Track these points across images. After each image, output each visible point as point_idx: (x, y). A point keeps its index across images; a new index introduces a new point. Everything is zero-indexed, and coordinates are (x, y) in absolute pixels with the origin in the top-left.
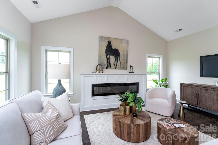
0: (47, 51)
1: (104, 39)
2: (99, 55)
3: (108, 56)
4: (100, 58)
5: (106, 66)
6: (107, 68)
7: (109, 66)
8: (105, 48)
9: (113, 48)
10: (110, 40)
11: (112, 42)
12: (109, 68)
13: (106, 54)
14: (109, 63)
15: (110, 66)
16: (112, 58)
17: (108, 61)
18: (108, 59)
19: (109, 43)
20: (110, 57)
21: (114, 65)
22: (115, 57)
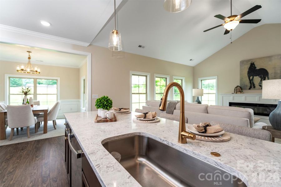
0: (201, 81)
1: (245, 63)
2: (240, 77)
3: (251, 78)
4: (241, 80)
5: (249, 88)
6: (250, 89)
7: (253, 87)
8: (247, 70)
9: (258, 68)
10: (253, 61)
11: (255, 63)
12: (253, 89)
13: (248, 76)
14: (252, 84)
15: (254, 87)
16: (257, 79)
17: (252, 82)
18: (251, 80)
19: (252, 64)
20: (253, 78)
21: (260, 86)
22: (261, 77)
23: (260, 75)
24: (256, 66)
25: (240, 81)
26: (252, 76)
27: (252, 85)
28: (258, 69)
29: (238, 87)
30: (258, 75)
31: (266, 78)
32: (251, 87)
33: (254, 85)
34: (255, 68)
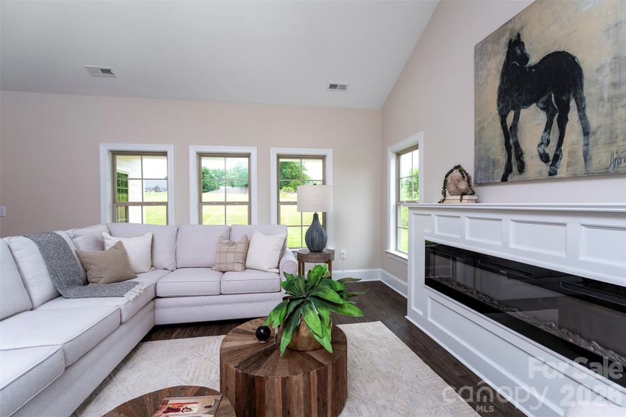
0: (398, 155)
3: (510, 117)
5: (502, 171)
6: (504, 179)
7: (515, 168)
10: (518, 27)
11: (524, 36)
13: (500, 112)
14: (513, 150)
15: (522, 168)
16: (532, 121)
17: (512, 141)
18: (510, 134)
19: (515, 46)
20: (516, 117)
21: (544, 157)
22: (547, 108)
23: (544, 98)
24: (528, 49)
25: (475, 144)
26: (513, 108)
27: (513, 159)
28: (535, 66)
29: (456, 174)
30: (536, 101)
31: (573, 104)
32: (508, 170)
33: (520, 156)
34: (525, 58)
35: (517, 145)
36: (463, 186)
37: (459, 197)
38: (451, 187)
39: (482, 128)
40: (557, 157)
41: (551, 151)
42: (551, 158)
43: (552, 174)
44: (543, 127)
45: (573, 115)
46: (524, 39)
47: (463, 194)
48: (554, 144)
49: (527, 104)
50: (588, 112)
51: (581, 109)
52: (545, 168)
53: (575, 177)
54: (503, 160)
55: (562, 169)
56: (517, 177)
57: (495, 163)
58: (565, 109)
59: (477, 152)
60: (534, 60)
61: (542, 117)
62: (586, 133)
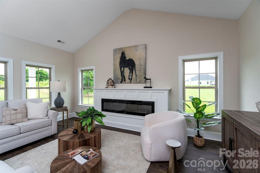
0: (82, 71)
1: (117, 51)
2: (114, 68)
6: (121, 82)
10: (124, 50)
13: (120, 67)
15: (125, 80)
16: (127, 71)
17: (123, 74)
18: (122, 72)
19: (123, 54)
20: (124, 69)
21: (129, 79)
22: (129, 69)
23: (129, 67)
26: (123, 67)
27: (123, 78)
28: (127, 60)
29: (110, 80)
30: (128, 67)
31: (134, 69)
32: (122, 81)
33: (124, 78)
34: (125, 57)
35: (124, 75)
36: (112, 84)
37: (112, 87)
38: (110, 84)
39: (115, 70)
40: (131, 79)
41: (130, 78)
42: (130, 79)
43: (131, 82)
44: (129, 73)
45: (134, 71)
46: (125, 53)
47: (112, 86)
48: (131, 76)
49: (126, 67)
50: (136, 71)
51: (135, 71)
52: (129, 81)
53: (134, 83)
54: (121, 78)
55: (132, 82)
56: (124, 82)
57: (119, 78)
58: (133, 71)
59: (114, 75)
60: (127, 58)
61: (129, 71)
62: (136, 76)
